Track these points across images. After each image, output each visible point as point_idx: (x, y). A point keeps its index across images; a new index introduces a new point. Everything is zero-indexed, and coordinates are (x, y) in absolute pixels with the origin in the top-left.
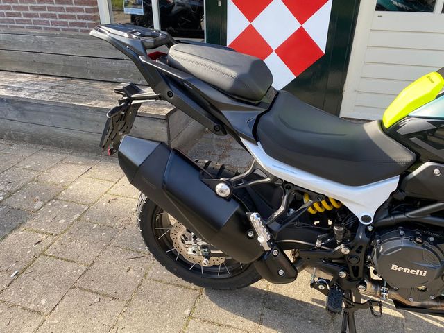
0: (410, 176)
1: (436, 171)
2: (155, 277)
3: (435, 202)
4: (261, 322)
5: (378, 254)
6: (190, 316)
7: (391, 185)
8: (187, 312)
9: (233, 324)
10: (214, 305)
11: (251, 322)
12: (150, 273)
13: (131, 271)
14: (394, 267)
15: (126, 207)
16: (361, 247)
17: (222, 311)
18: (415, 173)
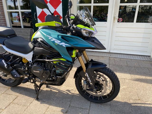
6: (3, 93)
9: (13, 94)
11: (18, 94)
14: (34, 71)
16: (30, 68)
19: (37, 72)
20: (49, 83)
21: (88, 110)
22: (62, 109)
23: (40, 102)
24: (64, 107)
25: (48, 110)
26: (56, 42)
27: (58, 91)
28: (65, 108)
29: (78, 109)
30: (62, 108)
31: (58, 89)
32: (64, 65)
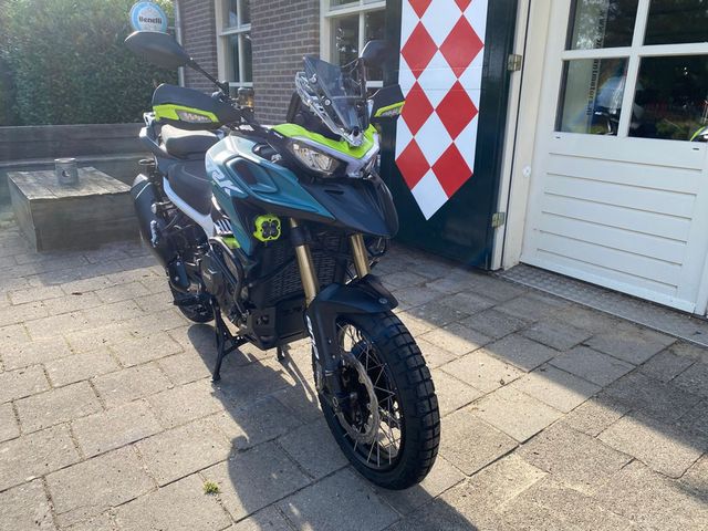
21: (308, 481)
22: (242, 438)
23: (213, 391)
24: (253, 434)
25: (207, 419)
27: (294, 384)
28: (252, 438)
29: (286, 460)
30: (244, 434)
31: (302, 377)
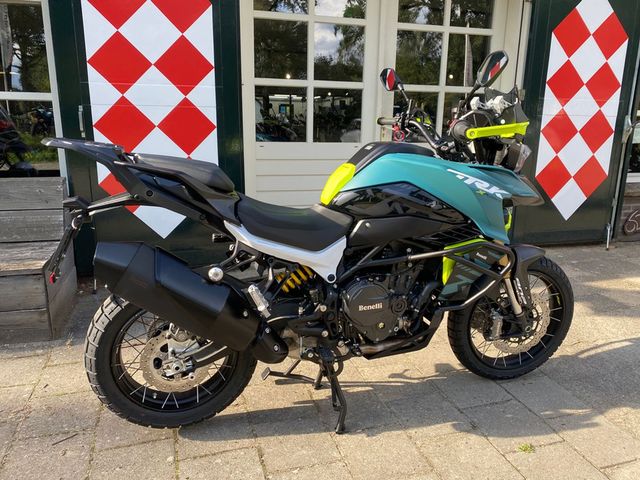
0: (352, 234)
1: (368, 224)
2: (107, 446)
3: (372, 248)
4: (256, 436)
5: (347, 301)
6: (176, 461)
7: (342, 243)
8: (171, 459)
9: (228, 448)
10: (198, 442)
11: (246, 440)
12: (97, 446)
13: (69, 453)
14: (361, 308)
15: (11, 397)
16: (333, 302)
17: (210, 444)
18: (355, 230)
19: (372, 307)
20: (390, 348)
21: (515, 402)
22: (454, 425)
23: (363, 435)
26: (478, 185)
28: (456, 420)
29: (488, 407)
30: (451, 423)
32: (485, 258)
